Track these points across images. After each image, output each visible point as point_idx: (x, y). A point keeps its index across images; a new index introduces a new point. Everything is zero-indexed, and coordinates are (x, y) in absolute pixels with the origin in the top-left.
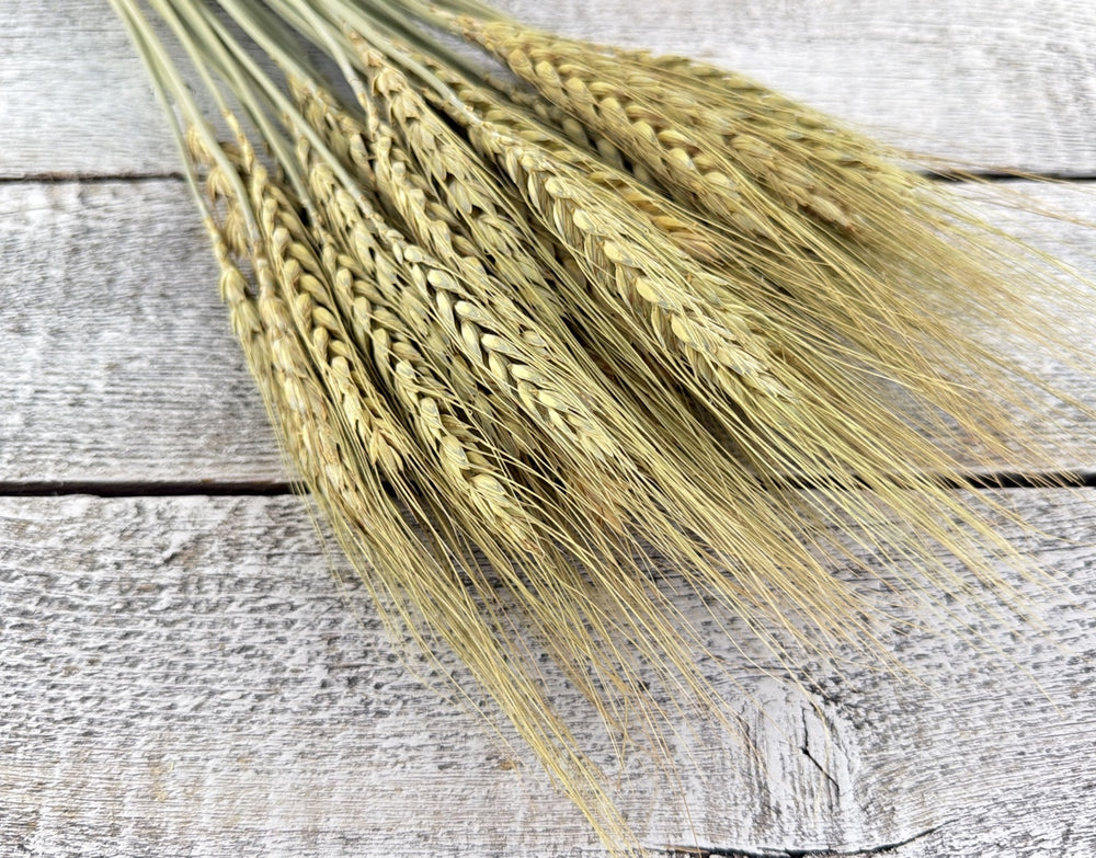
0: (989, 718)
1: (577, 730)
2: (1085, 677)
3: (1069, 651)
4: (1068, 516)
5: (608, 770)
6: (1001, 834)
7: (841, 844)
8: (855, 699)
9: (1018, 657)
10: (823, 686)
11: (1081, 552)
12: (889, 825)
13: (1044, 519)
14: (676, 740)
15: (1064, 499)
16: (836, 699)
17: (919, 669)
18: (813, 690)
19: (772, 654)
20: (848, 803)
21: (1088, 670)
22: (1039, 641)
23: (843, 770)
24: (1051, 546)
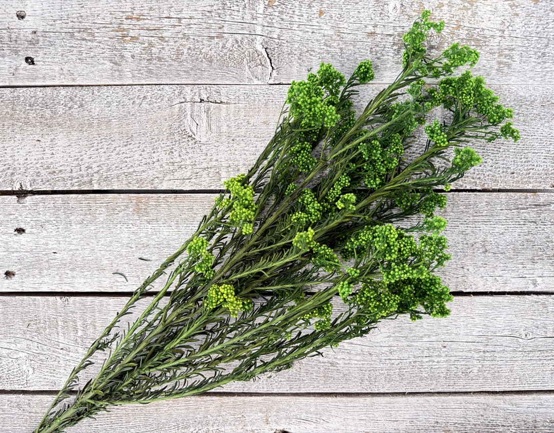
0: (153, 131)
1: (249, 130)
2: (128, 140)
3: (131, 147)
4: (124, 181)
5: (242, 121)
6: (155, 105)
7: (191, 104)
8: (184, 136)
9: (144, 145)
10: (192, 140)
11: (122, 172)
12: (180, 108)
13: (130, 181)
14: (227, 128)
15: (124, 186)
16: (189, 136)
17: (169, 143)
18: (194, 139)
19: (203, 147)
20: (189, 113)
21: (127, 142)
22: (138, 149)
23: (189, 120)
24: (130, 173)
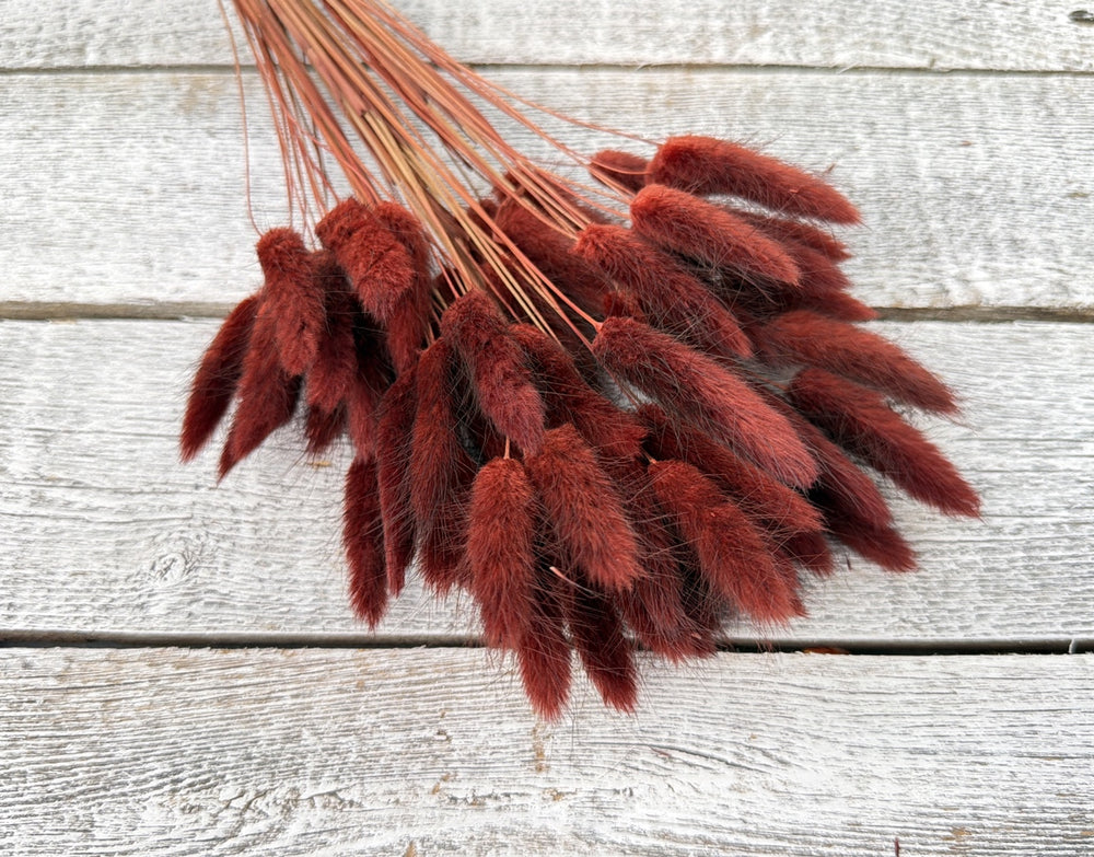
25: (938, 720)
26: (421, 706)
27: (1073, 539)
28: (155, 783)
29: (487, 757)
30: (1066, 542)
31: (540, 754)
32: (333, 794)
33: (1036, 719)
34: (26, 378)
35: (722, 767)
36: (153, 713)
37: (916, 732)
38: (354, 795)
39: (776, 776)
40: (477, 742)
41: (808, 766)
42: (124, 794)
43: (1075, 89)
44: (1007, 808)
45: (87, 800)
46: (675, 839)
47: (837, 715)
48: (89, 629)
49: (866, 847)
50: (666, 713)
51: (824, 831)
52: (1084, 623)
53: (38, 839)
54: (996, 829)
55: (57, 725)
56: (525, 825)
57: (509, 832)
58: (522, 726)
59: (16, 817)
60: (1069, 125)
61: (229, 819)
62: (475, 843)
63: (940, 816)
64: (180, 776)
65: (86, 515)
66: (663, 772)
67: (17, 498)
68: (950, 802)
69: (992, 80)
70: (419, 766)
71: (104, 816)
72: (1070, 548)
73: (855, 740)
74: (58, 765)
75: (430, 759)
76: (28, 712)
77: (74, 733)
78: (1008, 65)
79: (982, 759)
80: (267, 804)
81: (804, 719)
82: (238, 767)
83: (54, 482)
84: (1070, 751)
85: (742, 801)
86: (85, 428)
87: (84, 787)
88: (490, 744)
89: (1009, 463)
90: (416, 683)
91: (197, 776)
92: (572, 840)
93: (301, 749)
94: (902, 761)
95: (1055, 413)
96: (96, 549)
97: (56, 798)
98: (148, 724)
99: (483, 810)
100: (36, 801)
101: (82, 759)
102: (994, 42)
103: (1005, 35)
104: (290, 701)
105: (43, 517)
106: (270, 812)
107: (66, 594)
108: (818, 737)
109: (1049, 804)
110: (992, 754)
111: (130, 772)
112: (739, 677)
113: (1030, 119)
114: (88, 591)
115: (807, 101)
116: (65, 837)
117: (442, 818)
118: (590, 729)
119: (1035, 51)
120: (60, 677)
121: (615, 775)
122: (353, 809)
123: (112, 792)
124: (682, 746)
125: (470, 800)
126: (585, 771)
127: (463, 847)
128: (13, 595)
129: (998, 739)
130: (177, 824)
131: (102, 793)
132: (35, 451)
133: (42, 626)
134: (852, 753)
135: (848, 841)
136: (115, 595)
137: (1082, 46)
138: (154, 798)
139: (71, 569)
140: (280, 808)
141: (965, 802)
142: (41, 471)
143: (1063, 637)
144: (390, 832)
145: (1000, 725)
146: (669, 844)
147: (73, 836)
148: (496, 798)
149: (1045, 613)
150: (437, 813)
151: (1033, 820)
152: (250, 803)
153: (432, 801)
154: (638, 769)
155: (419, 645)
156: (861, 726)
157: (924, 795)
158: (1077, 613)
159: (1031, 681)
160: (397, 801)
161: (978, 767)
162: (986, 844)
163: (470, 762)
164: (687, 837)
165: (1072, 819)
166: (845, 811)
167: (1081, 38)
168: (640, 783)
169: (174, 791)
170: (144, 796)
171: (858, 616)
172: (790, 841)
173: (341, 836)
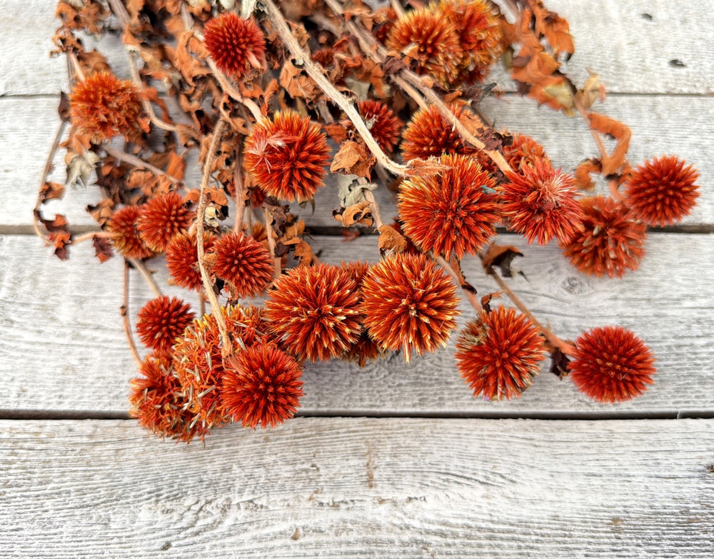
25: (602, 457)
26: (302, 450)
27: (678, 354)
28: (146, 496)
29: (340, 479)
30: (674, 357)
31: (371, 477)
32: (251, 501)
33: (659, 456)
34: (69, 267)
35: (478, 485)
36: (145, 457)
37: (589, 463)
38: (263, 502)
39: (508, 489)
40: (335, 471)
41: (527, 483)
42: (128, 503)
43: (672, 103)
44: (644, 507)
45: (106, 507)
46: (450, 525)
47: (543, 454)
48: (107, 409)
49: (562, 529)
50: (444, 454)
51: (537, 520)
52: (686, 402)
53: (77, 529)
54: (637, 519)
55: (88, 464)
56: (364, 518)
57: (354, 522)
58: (361, 462)
59: (64, 517)
60: (670, 123)
61: (189, 517)
62: (334, 529)
63: (605, 511)
64: (161, 492)
65: (105, 345)
66: (443, 487)
67: (64, 335)
68: (610, 504)
69: (624, 99)
70: (301, 485)
71: (117, 515)
72: (676, 360)
73: (554, 468)
74: (89, 486)
75: (308, 480)
76: (71, 457)
77: (98, 468)
78: (634, 90)
79: (628, 479)
80: (213, 508)
81: (524, 457)
82: (194, 487)
83: (85, 326)
84: (680, 474)
85: (489, 504)
86: (104, 295)
87: (105, 499)
88: (343, 472)
89: (639, 312)
90: (299, 438)
91: (171, 492)
92: (391, 527)
93: (232, 476)
94: (581, 481)
95: (666, 284)
96: (111, 363)
97: (88, 506)
98: (142, 463)
99: (339, 510)
100: (76, 508)
101: (103, 483)
102: (625, 78)
103: (631, 74)
104: (225, 449)
105: (80, 346)
106: (214, 512)
107: (93, 390)
108: (533, 467)
109: (667, 504)
110: (634, 476)
111: (131, 490)
112: (486, 433)
113: (647, 120)
114: (107, 387)
115: (518, 112)
116: (94, 528)
117: (314, 514)
118: (400, 463)
119: (649, 82)
120: (90, 436)
121: (415, 489)
122: (263, 510)
123: (121, 501)
124: (453, 472)
125: (331, 504)
126: (397, 487)
127: (327, 531)
128: (62, 390)
129: (637, 467)
130: (160, 519)
131: (115, 502)
132: (74, 309)
133: (79, 408)
134: (552, 476)
135: (552, 526)
136: (122, 390)
137: (676, 80)
138: (145, 505)
139: (96, 375)
140: (220, 510)
141: (619, 503)
142: (79, 320)
143: (673, 410)
144: (284, 522)
145: (638, 460)
146: (447, 528)
147: (98, 527)
148: (346, 503)
149: (662, 396)
150: (312, 511)
151: (659, 513)
152: (202, 507)
153: (309, 504)
154: (428, 485)
155: (300, 416)
156: (557, 461)
157: (596, 500)
158: (681, 397)
159: (655, 435)
160: (288, 505)
161: (626, 484)
162: (632, 527)
163: (330, 482)
164: (457, 524)
165: (682, 513)
166: (550, 509)
167: (675, 75)
168: (430, 493)
169: (157, 501)
170: (140, 504)
171: (554, 399)
172: (517, 526)
173: (256, 526)
